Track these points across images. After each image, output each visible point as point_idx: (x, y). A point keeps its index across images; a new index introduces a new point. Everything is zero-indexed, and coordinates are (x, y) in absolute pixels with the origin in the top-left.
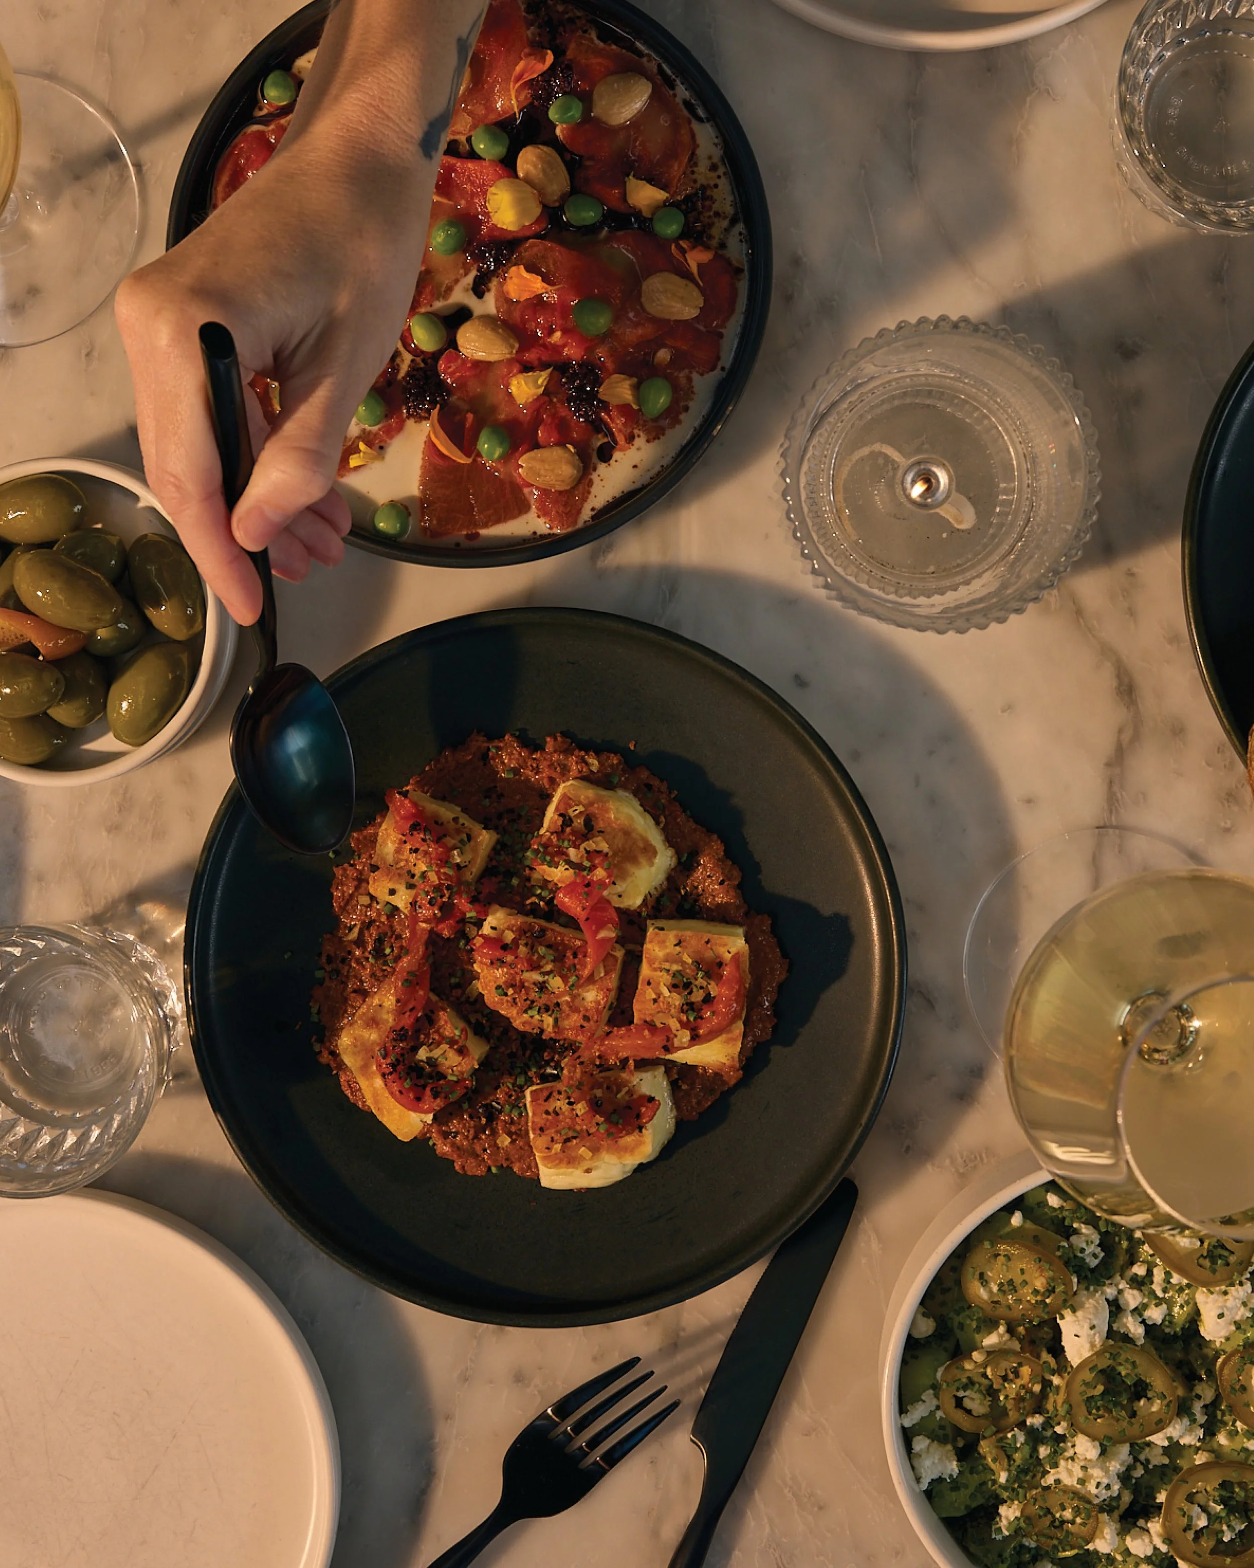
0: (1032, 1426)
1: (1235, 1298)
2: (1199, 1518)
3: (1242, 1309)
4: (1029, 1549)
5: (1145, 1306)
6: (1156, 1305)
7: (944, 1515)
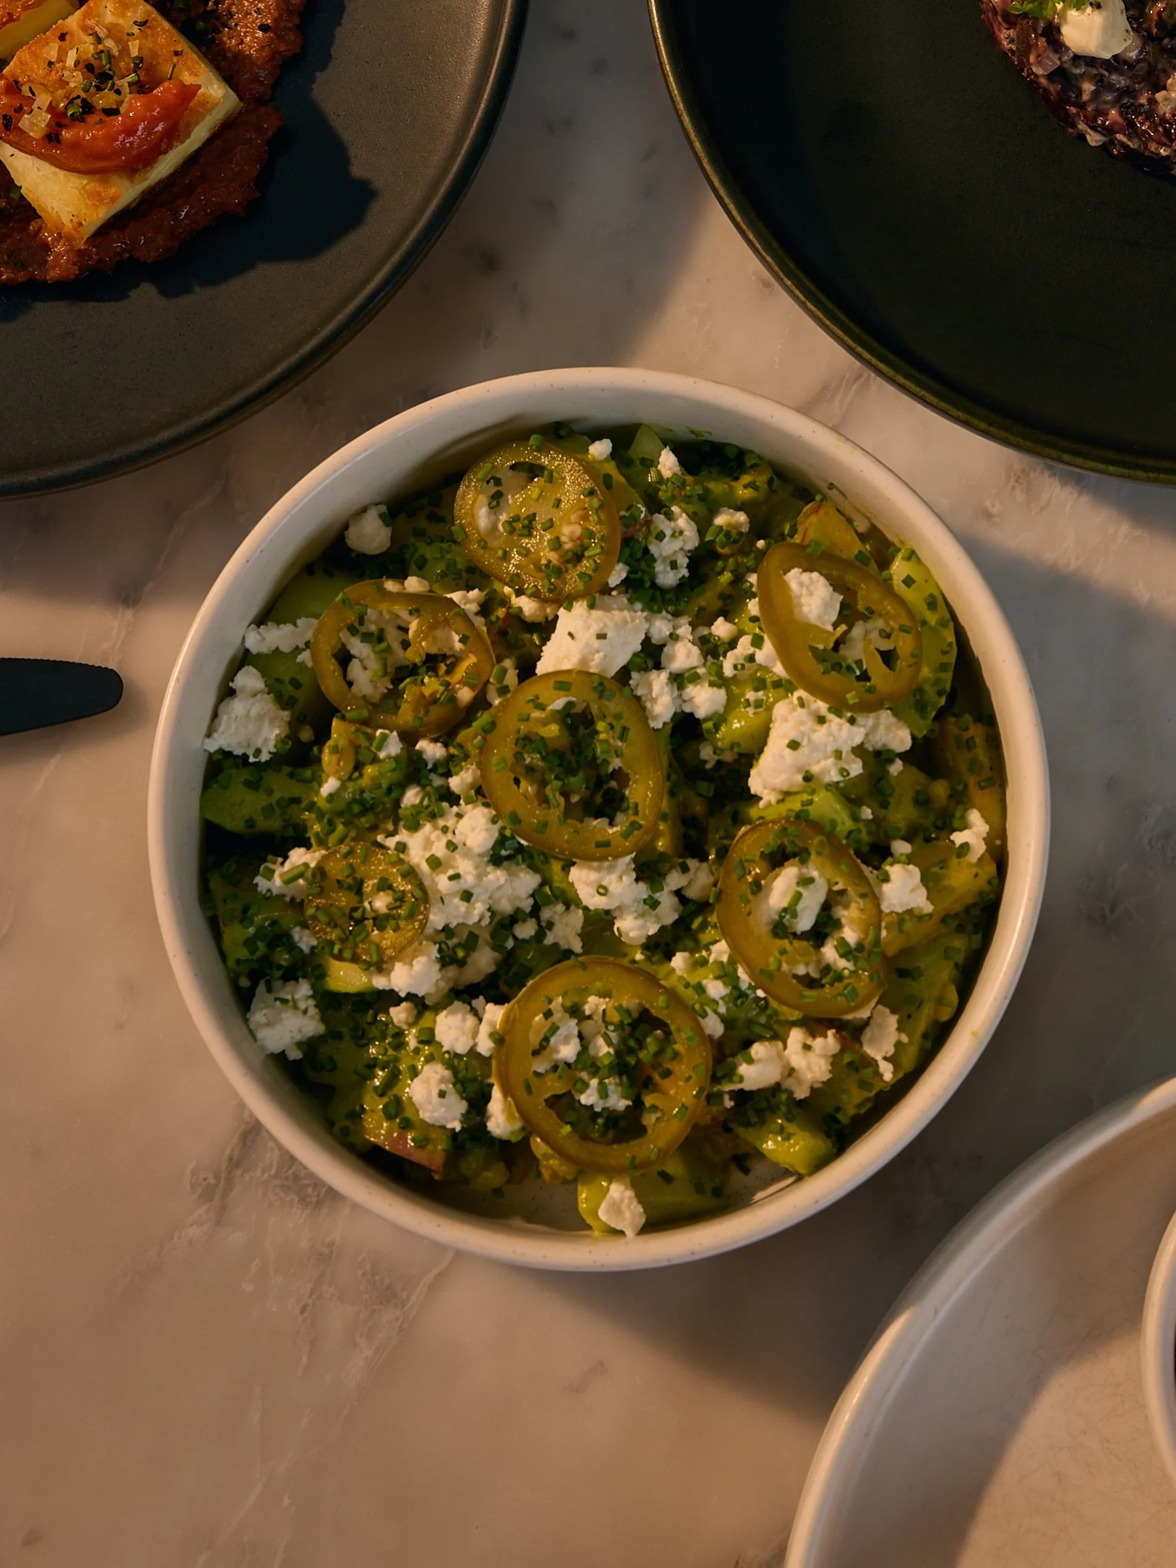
0: (420, 753)
1: (830, 734)
2: (566, 1041)
3: (831, 761)
4: (292, 947)
5: (695, 678)
6: (712, 684)
7: (211, 817)
